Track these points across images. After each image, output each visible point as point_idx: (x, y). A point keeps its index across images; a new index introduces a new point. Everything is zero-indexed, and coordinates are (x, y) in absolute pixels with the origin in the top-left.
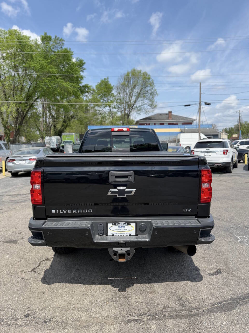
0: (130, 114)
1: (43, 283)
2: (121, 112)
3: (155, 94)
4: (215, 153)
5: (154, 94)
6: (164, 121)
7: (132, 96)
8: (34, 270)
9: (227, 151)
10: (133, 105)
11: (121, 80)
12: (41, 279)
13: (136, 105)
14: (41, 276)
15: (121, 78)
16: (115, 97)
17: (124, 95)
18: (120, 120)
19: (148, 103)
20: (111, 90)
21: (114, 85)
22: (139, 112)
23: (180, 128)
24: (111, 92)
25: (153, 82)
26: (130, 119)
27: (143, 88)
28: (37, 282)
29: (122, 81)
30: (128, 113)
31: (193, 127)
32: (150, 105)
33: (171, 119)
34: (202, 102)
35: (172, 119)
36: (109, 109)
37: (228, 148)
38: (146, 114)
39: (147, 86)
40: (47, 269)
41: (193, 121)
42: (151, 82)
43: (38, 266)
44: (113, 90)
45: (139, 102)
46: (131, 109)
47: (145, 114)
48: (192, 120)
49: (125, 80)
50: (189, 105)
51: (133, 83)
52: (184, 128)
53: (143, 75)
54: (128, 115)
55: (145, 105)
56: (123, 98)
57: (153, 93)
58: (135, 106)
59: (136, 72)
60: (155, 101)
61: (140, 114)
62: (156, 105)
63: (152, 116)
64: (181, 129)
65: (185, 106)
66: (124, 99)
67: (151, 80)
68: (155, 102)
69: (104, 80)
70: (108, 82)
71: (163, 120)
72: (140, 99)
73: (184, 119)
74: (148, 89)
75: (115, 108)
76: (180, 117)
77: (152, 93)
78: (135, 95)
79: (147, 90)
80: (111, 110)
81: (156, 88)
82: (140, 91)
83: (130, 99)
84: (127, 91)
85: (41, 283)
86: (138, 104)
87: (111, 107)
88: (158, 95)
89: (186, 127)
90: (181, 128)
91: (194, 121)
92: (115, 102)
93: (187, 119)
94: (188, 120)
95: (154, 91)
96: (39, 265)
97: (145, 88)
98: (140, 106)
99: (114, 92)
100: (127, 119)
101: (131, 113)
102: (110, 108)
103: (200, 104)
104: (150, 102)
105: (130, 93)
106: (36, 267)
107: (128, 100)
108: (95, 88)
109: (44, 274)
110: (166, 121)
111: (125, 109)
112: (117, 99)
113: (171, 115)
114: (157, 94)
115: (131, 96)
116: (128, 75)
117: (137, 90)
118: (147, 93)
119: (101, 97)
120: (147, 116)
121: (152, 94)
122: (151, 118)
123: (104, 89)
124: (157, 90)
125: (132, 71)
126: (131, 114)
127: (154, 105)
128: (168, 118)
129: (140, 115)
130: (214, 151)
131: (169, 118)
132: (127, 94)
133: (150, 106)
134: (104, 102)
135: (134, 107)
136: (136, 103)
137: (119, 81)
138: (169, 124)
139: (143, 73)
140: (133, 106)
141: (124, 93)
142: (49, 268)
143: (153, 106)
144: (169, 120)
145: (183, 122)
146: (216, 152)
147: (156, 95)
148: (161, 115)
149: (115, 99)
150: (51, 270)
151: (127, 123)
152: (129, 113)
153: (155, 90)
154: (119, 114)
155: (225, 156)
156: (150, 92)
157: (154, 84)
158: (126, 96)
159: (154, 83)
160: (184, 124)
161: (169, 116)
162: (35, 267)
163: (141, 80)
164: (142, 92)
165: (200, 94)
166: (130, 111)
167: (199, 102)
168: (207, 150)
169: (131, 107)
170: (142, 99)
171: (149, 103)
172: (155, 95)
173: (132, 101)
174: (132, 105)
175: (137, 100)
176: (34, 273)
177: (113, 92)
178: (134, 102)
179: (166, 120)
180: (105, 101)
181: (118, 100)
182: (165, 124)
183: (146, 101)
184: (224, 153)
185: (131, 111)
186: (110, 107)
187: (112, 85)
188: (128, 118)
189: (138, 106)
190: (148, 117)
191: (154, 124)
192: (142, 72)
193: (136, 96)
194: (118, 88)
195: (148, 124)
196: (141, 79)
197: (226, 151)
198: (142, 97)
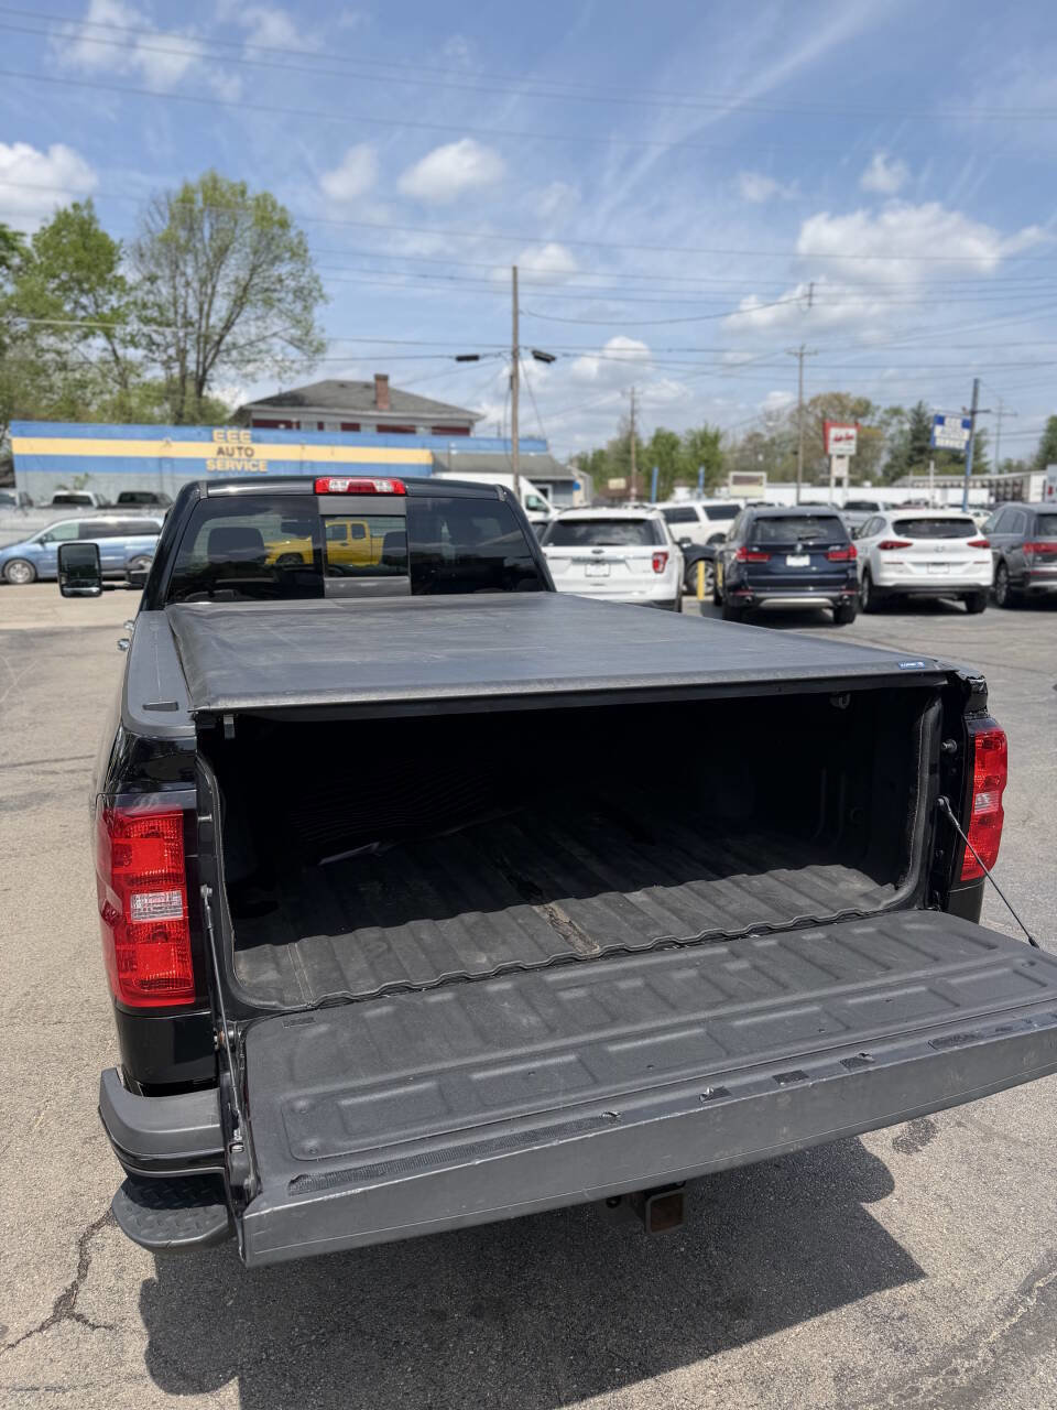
0: (208, 377)
1: (171, 1389)
2: (166, 365)
3: (315, 294)
4: (623, 566)
5: (310, 294)
6: (358, 413)
7: (213, 294)
8: (65, 1307)
9: (665, 555)
10: (222, 337)
11: (153, 220)
12: (145, 1366)
13: (234, 338)
14: (136, 1344)
15: (152, 208)
16: (133, 293)
17: (175, 288)
18: (160, 400)
19: (285, 330)
20: (112, 263)
21: (122, 241)
22: (250, 368)
23: (431, 448)
24: (110, 269)
25: (300, 243)
26: (206, 397)
27: (260, 266)
28: (128, 1393)
29: (161, 225)
30: (201, 372)
31: (479, 448)
32: (296, 343)
33: (386, 407)
34: (522, 351)
35: (392, 409)
36: (105, 350)
37: (666, 543)
38: (280, 378)
39: (277, 258)
40: (147, 1285)
41: (471, 422)
42: (296, 241)
43: (82, 1277)
44: (120, 259)
45: (246, 322)
46: (213, 352)
47: (277, 379)
48: (466, 416)
49: (173, 217)
50: (475, 358)
51: (211, 238)
52: (446, 451)
53: (258, 206)
54: (201, 382)
55: (275, 340)
56: (171, 299)
57: (306, 292)
58: (228, 339)
59: (224, 187)
60: (316, 324)
61: (252, 378)
62: (322, 345)
63: (304, 389)
64: (433, 455)
65: (461, 359)
66: (175, 304)
67: (292, 233)
68: (317, 331)
69: (71, 211)
70: (92, 219)
71: (355, 408)
72: (248, 312)
73: (440, 413)
74: (283, 269)
75: (136, 345)
76: (424, 401)
77: (303, 288)
78: (226, 290)
79: (280, 275)
80: (114, 351)
81: (317, 271)
82: (247, 277)
83: (206, 307)
84: (189, 271)
85: (153, 1391)
86: (241, 332)
87: (115, 337)
88: (326, 302)
89: (453, 445)
90: (434, 451)
91: (477, 420)
92: (132, 318)
93: (451, 413)
94: (456, 416)
95: (309, 283)
96: (84, 1266)
97: (272, 263)
98: (251, 344)
99: (127, 270)
100: (196, 399)
101: (211, 371)
102: (112, 343)
103: (515, 355)
104: (294, 326)
105: (203, 282)
106: (75, 1286)
107: (193, 314)
108: (28, 242)
109: (148, 1323)
110: (365, 413)
111: (183, 353)
112: (139, 301)
113: (387, 388)
114: (322, 296)
115: (206, 294)
116: (186, 199)
117: (234, 269)
118: (278, 287)
119: (64, 288)
120: (286, 388)
121: (301, 292)
122: (303, 398)
123: (76, 251)
124: (321, 281)
125: (204, 184)
126: (211, 375)
127: (315, 344)
128: (375, 402)
129: (255, 381)
130: (621, 557)
131: (380, 404)
132: (188, 284)
133: (298, 347)
134: (82, 313)
135: (223, 347)
136: (235, 329)
137: (147, 224)
138: (382, 429)
139: (257, 199)
140: (219, 343)
141: (173, 278)
142: (151, 1274)
143: (311, 347)
144: (381, 410)
145: (435, 424)
146: (628, 561)
147: (321, 301)
148: (343, 385)
149: (135, 303)
150: (172, 1286)
151: (198, 417)
152: (205, 371)
153: (316, 280)
154: (156, 374)
155: (659, 576)
156: (291, 283)
157: (306, 251)
158: (182, 292)
159: (309, 246)
160: (442, 430)
161: (377, 395)
162: (68, 1283)
163: (249, 228)
164: (256, 280)
165: (516, 313)
166: (209, 360)
167: (510, 349)
168: (594, 552)
169: (213, 345)
170: (259, 312)
171: (293, 331)
172: (315, 299)
173: (213, 320)
174: (216, 338)
175: (237, 316)
176: (78, 1326)
177: (120, 271)
178: (222, 325)
179: (367, 409)
180: (84, 308)
181: (145, 306)
182: (362, 428)
183: (277, 324)
184: (656, 564)
185: (212, 364)
186: (109, 336)
187: (114, 237)
188: (199, 392)
189: (242, 341)
190: (290, 392)
191: (316, 427)
192: (250, 194)
193: (229, 294)
194: (142, 256)
195: (294, 426)
196: (247, 221)
197: (661, 558)
198: (260, 303)
